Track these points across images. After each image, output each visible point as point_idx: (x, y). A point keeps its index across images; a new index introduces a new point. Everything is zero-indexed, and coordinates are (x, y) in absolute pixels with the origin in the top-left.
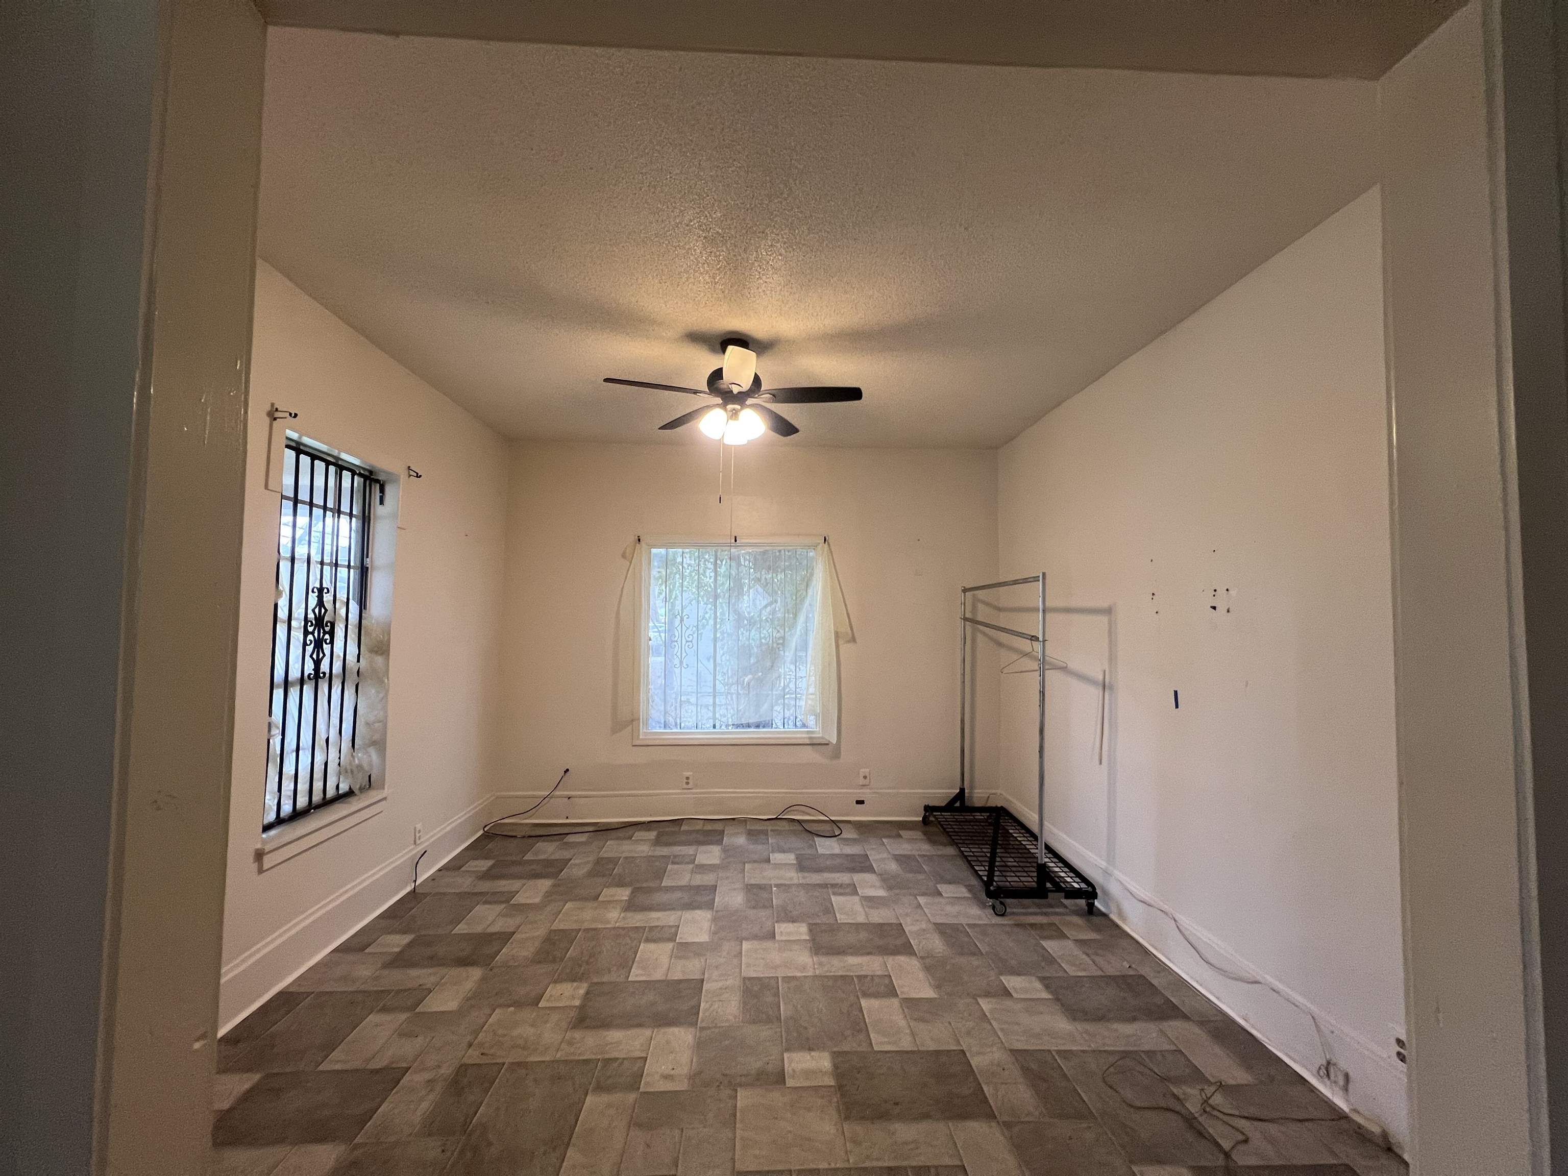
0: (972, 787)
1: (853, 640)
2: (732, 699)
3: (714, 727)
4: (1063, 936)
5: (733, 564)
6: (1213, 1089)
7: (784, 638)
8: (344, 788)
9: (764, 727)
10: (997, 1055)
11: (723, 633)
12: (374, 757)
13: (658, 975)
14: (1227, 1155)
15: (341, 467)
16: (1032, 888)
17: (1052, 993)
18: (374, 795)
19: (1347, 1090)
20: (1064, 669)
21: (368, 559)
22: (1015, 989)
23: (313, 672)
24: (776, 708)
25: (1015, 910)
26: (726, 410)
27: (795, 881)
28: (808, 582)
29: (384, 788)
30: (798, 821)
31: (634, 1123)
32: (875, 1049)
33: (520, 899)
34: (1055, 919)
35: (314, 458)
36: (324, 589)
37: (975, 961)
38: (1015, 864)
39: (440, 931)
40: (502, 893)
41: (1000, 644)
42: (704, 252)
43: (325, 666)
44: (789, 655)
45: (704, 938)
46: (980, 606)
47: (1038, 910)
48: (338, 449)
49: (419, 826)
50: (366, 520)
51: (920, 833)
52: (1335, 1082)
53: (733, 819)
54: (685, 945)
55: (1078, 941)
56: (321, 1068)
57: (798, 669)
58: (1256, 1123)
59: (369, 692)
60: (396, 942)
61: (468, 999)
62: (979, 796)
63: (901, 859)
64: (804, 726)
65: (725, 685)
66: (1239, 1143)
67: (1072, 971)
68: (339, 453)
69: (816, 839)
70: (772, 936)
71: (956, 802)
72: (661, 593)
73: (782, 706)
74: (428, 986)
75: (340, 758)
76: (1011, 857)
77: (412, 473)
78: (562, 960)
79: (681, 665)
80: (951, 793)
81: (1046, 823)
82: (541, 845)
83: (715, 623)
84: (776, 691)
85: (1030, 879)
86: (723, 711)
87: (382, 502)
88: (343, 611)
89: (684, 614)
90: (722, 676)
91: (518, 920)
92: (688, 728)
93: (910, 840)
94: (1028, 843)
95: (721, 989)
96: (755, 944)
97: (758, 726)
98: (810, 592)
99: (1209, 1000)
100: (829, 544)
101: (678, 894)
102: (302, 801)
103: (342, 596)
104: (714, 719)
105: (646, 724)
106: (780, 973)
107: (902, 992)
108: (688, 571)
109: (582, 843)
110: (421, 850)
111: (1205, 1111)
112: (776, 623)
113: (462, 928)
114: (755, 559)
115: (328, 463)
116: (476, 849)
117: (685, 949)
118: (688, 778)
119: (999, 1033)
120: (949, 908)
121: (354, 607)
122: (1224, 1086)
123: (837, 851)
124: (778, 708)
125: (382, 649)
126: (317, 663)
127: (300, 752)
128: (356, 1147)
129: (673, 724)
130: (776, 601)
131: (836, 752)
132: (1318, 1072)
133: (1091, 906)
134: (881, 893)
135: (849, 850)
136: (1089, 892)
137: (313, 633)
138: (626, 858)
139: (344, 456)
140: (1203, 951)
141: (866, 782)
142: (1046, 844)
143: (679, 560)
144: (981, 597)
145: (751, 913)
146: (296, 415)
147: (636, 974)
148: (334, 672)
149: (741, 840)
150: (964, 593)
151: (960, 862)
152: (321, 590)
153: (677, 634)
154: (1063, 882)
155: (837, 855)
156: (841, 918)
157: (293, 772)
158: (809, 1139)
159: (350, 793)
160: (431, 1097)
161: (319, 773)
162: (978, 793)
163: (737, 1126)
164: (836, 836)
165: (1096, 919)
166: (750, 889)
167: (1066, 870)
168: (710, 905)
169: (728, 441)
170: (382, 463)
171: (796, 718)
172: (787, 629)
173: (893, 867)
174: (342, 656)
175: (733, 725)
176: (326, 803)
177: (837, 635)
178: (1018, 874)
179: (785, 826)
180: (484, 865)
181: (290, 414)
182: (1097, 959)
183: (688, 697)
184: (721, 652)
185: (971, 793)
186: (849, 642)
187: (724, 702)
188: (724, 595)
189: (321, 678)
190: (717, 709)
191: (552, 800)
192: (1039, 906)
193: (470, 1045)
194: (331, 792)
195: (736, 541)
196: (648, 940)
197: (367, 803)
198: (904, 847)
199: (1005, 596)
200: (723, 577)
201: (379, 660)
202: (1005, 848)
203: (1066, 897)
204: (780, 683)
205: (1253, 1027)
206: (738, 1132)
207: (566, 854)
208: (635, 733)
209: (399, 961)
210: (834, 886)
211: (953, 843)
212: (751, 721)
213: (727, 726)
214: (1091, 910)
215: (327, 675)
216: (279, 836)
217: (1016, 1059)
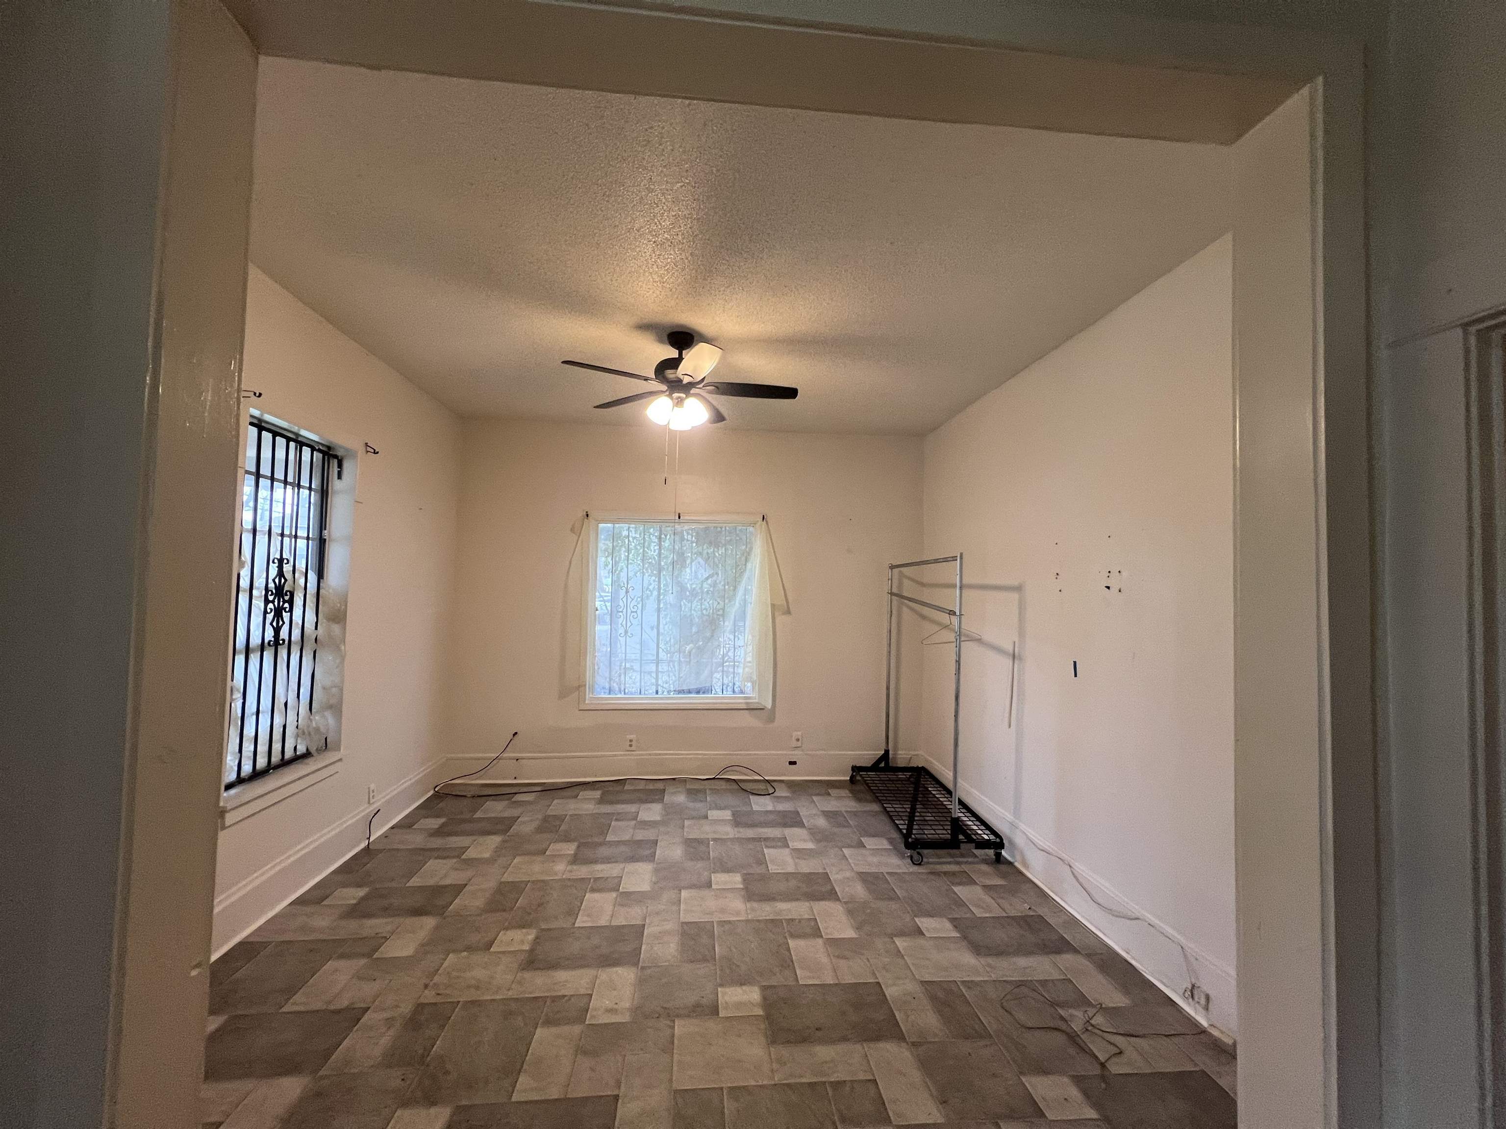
0: (896, 748)
1: (788, 612)
2: (674, 666)
3: (657, 693)
4: (973, 882)
5: (677, 538)
6: (1094, 1011)
7: (723, 610)
8: (301, 749)
9: (704, 693)
10: (910, 986)
11: (665, 604)
12: (331, 721)
13: (603, 922)
14: (1103, 1065)
15: (301, 444)
16: (946, 840)
17: (959, 932)
18: (331, 757)
19: (1207, 1009)
20: (979, 641)
21: (326, 531)
22: (928, 930)
23: (273, 639)
24: (715, 675)
25: (931, 860)
26: (672, 399)
27: (731, 836)
28: (747, 556)
29: (340, 750)
30: (734, 780)
31: (581, 1051)
32: (800, 983)
33: (471, 853)
34: (965, 867)
35: (275, 434)
36: (284, 559)
37: (894, 905)
38: (933, 818)
39: (394, 884)
40: (455, 849)
41: (923, 617)
42: (654, 255)
43: (284, 634)
44: (728, 624)
45: (646, 887)
46: (906, 582)
47: (952, 860)
48: (298, 427)
49: (372, 786)
50: (324, 494)
51: (847, 792)
52: (1198, 1002)
53: (674, 779)
54: (627, 894)
55: (986, 887)
56: (284, 1010)
57: (736, 639)
58: (1128, 1038)
59: (326, 657)
60: (353, 895)
61: (423, 945)
62: (902, 757)
63: (829, 815)
64: (742, 692)
65: (667, 652)
66: (1115, 1054)
67: (979, 913)
68: (299, 430)
69: (751, 797)
70: (709, 885)
71: (881, 763)
72: (607, 565)
73: (721, 674)
74: (384, 935)
75: (297, 721)
76: (929, 812)
77: (369, 449)
78: (512, 909)
79: (625, 634)
80: (877, 754)
81: (959, 780)
82: (490, 804)
83: (659, 595)
84: (716, 659)
85: (944, 832)
86: (665, 678)
87: (340, 477)
88: (302, 581)
89: (629, 586)
90: (665, 644)
91: (469, 873)
92: (632, 694)
93: (839, 798)
94: (945, 799)
95: (660, 933)
96: (693, 892)
97: (698, 692)
98: (749, 565)
99: (1097, 935)
100: (767, 522)
101: (623, 848)
102: (262, 762)
103: (301, 565)
104: (657, 685)
105: (592, 689)
106: (715, 918)
107: (827, 934)
108: (633, 544)
109: (529, 803)
110: (376, 808)
111: (1087, 1030)
112: (716, 594)
113: (415, 882)
114: (697, 533)
115: (289, 440)
116: (427, 808)
117: (628, 898)
118: (631, 741)
119: (912, 968)
120: (870, 859)
121: (312, 577)
122: (1103, 1008)
123: (770, 808)
124: (718, 675)
125: (339, 617)
126: (277, 631)
127: (260, 715)
128: (322, 1078)
129: (617, 689)
130: (717, 574)
131: (770, 715)
132: (1184, 993)
133: (998, 856)
134: (810, 845)
135: (782, 807)
136: (998, 843)
137: (273, 602)
138: (571, 816)
139: (304, 433)
140: (1093, 892)
141: (799, 744)
142: (959, 798)
143: (625, 533)
144: (908, 574)
145: (689, 864)
146: (260, 395)
147: (582, 921)
148: (293, 639)
149: (681, 798)
150: (892, 569)
151: (884, 818)
152: (281, 561)
153: (621, 603)
154: (975, 835)
155: (770, 812)
156: (773, 868)
157: (254, 734)
158: (740, 1061)
159: (307, 755)
160: (392, 1032)
161: (277, 736)
162: (901, 754)
163: (675, 1051)
164: (769, 794)
165: (1003, 867)
166: (689, 843)
167: (978, 823)
168: (651, 858)
169: (674, 426)
170: (341, 440)
171: (734, 684)
172: (727, 601)
173: (822, 822)
174: (301, 624)
175: (674, 691)
176: (285, 763)
177: (773, 606)
178: (934, 827)
179: (723, 785)
180: (434, 823)
181: (255, 394)
182: (1000, 901)
183: (632, 664)
184: (664, 622)
185: (895, 754)
186: (784, 614)
187: (666, 668)
188: (668, 568)
189: (280, 645)
190: (660, 675)
191: (501, 761)
192: (952, 856)
193: (426, 986)
194: (289, 754)
195: (679, 518)
196: (593, 890)
197: (324, 764)
198: (832, 804)
199: (930, 573)
200: (667, 550)
201: (336, 628)
202: (923, 805)
203: (977, 848)
204: (720, 651)
205: (1133, 958)
206: (675, 1056)
207: (515, 812)
208: (581, 699)
209: (357, 911)
210: (766, 839)
211: (877, 800)
212: (692, 687)
213: (669, 692)
214: (999, 858)
215: (286, 642)
216: (237, 795)
217: (926, 989)
